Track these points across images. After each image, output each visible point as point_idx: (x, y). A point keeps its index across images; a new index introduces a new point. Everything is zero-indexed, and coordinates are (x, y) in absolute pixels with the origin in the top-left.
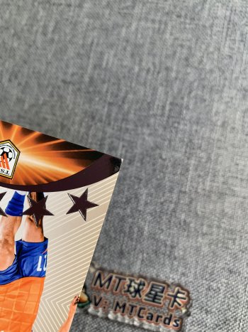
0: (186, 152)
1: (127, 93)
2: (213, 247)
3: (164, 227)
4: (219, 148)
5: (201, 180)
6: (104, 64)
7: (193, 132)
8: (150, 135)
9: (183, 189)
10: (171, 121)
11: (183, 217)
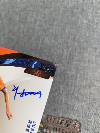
0: (76, 72)
1: (53, 52)
2: (88, 105)
3: (70, 99)
4: (88, 69)
5: (82, 81)
6: (45, 42)
7: (78, 64)
8: (62, 66)
9: (76, 85)
10: (70, 61)
11: (76, 95)
